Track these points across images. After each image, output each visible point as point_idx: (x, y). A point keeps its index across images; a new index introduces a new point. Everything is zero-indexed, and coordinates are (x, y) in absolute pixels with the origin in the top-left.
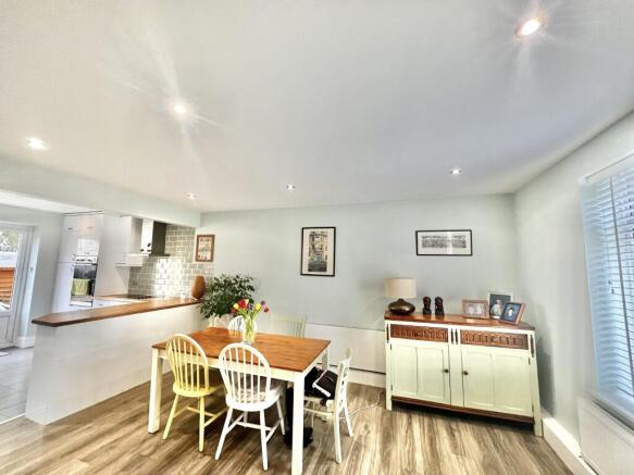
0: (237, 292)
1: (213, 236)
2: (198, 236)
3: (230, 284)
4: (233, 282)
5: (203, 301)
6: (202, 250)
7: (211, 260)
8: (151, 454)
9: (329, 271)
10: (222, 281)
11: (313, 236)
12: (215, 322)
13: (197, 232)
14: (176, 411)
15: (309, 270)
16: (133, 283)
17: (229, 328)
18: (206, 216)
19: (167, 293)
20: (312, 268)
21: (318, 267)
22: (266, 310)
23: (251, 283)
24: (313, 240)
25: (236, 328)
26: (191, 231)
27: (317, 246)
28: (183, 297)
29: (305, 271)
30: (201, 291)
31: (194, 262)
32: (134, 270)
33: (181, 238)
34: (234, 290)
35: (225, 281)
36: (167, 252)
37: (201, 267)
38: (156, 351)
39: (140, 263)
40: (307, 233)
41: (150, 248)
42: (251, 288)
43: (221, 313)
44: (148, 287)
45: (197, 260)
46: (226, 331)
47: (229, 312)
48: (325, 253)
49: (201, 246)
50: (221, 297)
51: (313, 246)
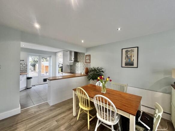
0: (98, 73)
1: (90, 55)
2: (86, 56)
3: (96, 70)
4: (97, 69)
5: (88, 75)
6: (87, 60)
7: (90, 63)
8: (73, 125)
9: (135, 65)
10: (93, 69)
11: (127, 52)
12: (91, 82)
13: (86, 54)
14: (81, 112)
15: (125, 65)
16: (71, 69)
17: (96, 85)
18: (88, 49)
19: (79, 73)
20: (126, 64)
21: (129, 64)
22: (111, 81)
23: (103, 70)
24: (127, 53)
25: (99, 85)
26: (84, 54)
27: (129, 56)
28: (83, 73)
29: (124, 65)
30: (87, 72)
31: (85, 63)
32: (71, 66)
33: (81, 57)
34: (97, 72)
35: (94, 69)
36: (78, 61)
37: (87, 65)
38: (74, 91)
39: (72, 64)
40: (124, 51)
41: (74, 60)
42: (103, 72)
43: (93, 79)
44: (74, 71)
45: (86, 63)
46: (95, 86)
47: (96, 79)
48: (133, 58)
49: (87, 59)
50: (93, 74)
51: (127, 56)
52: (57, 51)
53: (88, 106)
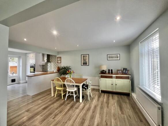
1: (61, 57)
3: (66, 68)
5: (60, 72)
7: (61, 63)
8: (53, 100)
9: (88, 64)
11: (84, 56)
12: (63, 76)
13: (57, 57)
16: (43, 69)
17: (66, 77)
18: (59, 53)
19: (51, 71)
21: (85, 64)
22: (74, 73)
23: (70, 68)
25: (68, 77)
26: (56, 56)
28: (55, 71)
29: (82, 65)
30: (59, 70)
32: (43, 66)
33: (53, 58)
34: (66, 69)
35: (64, 67)
36: (50, 61)
38: (52, 81)
39: (44, 64)
40: (82, 56)
41: (47, 60)
42: (70, 69)
43: (64, 74)
45: (57, 63)
47: (66, 74)
48: (87, 60)
49: (58, 60)
50: (64, 71)
51: (84, 59)
52: (27, 52)
53: (62, 87)
